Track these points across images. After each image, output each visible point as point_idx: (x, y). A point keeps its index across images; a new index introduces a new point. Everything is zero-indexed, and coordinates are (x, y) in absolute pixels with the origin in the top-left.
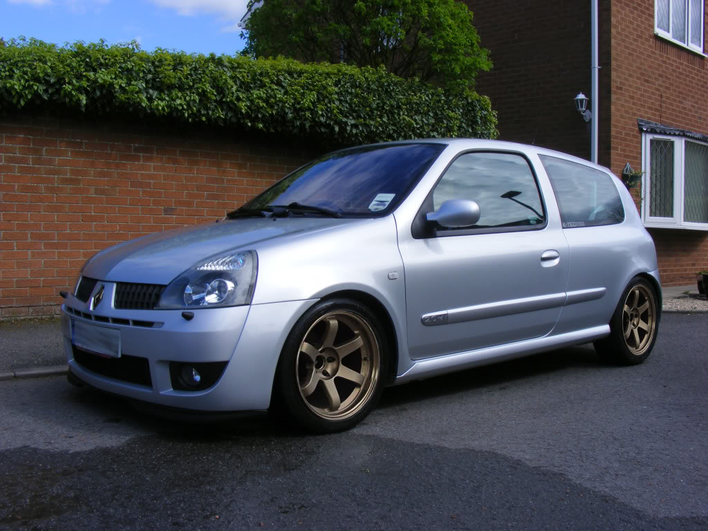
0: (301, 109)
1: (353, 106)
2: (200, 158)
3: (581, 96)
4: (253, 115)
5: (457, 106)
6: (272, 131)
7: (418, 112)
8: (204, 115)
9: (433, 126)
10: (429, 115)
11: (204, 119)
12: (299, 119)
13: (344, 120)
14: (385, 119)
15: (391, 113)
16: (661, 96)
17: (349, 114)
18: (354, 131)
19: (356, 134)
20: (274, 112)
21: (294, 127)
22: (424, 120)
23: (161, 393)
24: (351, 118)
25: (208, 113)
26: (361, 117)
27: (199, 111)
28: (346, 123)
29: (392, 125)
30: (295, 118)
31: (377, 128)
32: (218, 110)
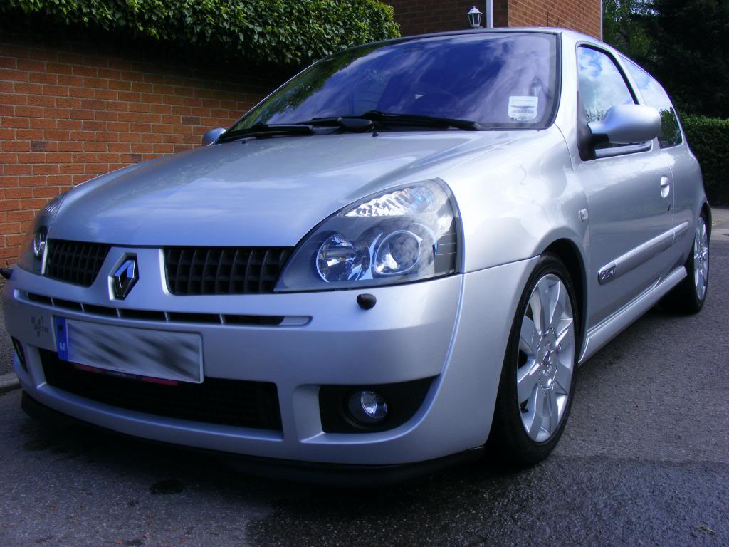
0: (201, 12)
1: (260, 10)
2: (73, 75)
3: (475, 10)
4: (146, 17)
5: (364, 15)
6: (166, 38)
7: (327, 21)
8: (85, 14)
9: (342, 38)
10: (339, 24)
11: (86, 20)
12: (199, 24)
13: (251, 26)
14: (294, 27)
15: (300, 21)
16: (548, 14)
17: (256, 20)
18: (261, 42)
19: (264, 45)
20: (171, 14)
21: (192, 33)
22: (334, 29)
23: (305, 441)
24: (257, 24)
25: (91, 12)
26: (268, 24)
27: (80, 9)
28: (253, 31)
29: (301, 34)
30: (195, 23)
31: (286, 38)
32: (103, 7)
